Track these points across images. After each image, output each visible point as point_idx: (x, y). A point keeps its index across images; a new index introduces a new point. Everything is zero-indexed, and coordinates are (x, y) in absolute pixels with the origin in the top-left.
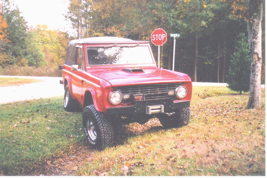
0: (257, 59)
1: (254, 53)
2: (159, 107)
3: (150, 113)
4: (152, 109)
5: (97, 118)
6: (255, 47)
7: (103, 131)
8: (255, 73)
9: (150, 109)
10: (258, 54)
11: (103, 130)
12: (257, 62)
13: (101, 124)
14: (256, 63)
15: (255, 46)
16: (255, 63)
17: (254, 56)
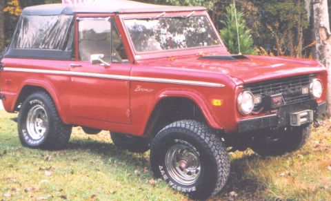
0: (325, 37)
1: (320, 27)
2: (306, 113)
3: (299, 124)
4: (302, 117)
5: (207, 142)
6: (320, 17)
7: (221, 163)
8: (325, 60)
9: (299, 117)
10: (326, 29)
11: (220, 160)
12: (326, 42)
13: (216, 151)
14: (325, 44)
15: (320, 15)
16: (323, 43)
17: (320, 32)
